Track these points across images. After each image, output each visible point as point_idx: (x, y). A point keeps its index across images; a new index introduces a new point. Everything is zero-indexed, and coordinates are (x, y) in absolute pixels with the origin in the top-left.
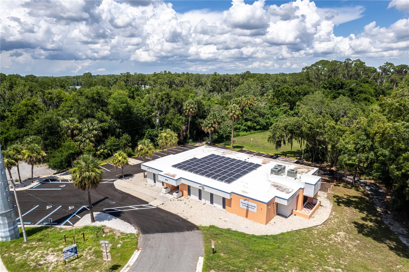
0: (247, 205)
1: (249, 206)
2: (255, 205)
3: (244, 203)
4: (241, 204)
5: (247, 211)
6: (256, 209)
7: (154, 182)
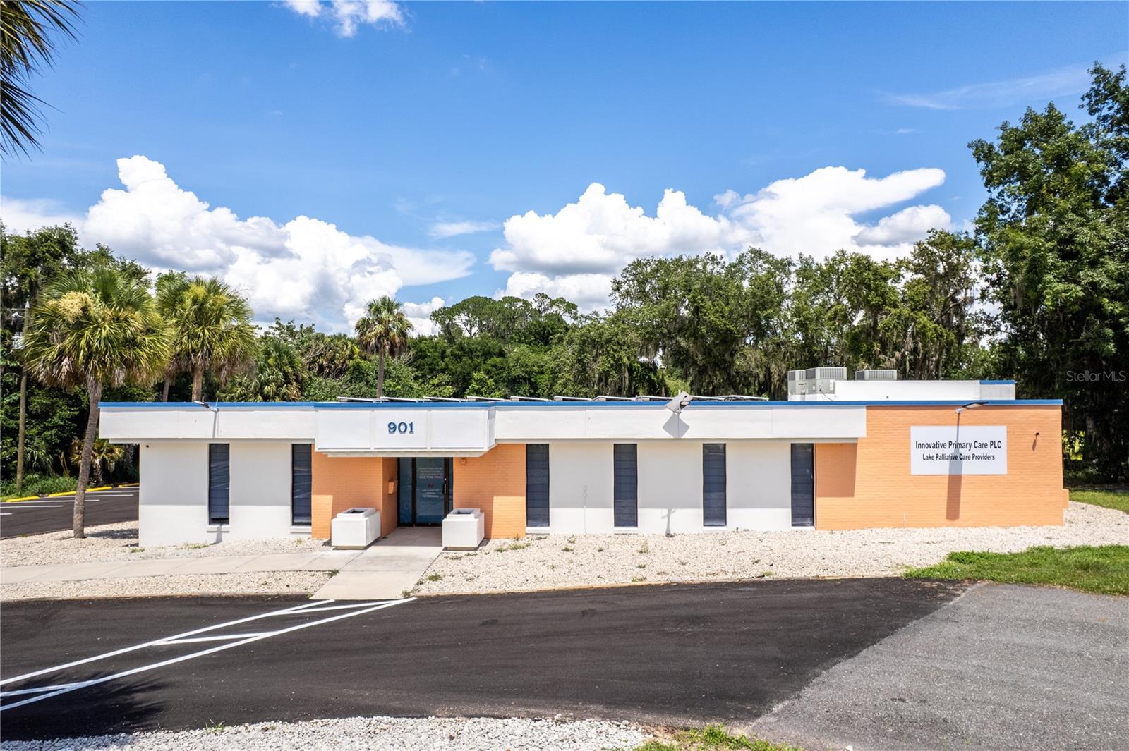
0: (950, 451)
1: (964, 452)
2: (999, 433)
3: (936, 445)
4: (917, 454)
5: (955, 481)
6: (1001, 455)
7: (213, 521)
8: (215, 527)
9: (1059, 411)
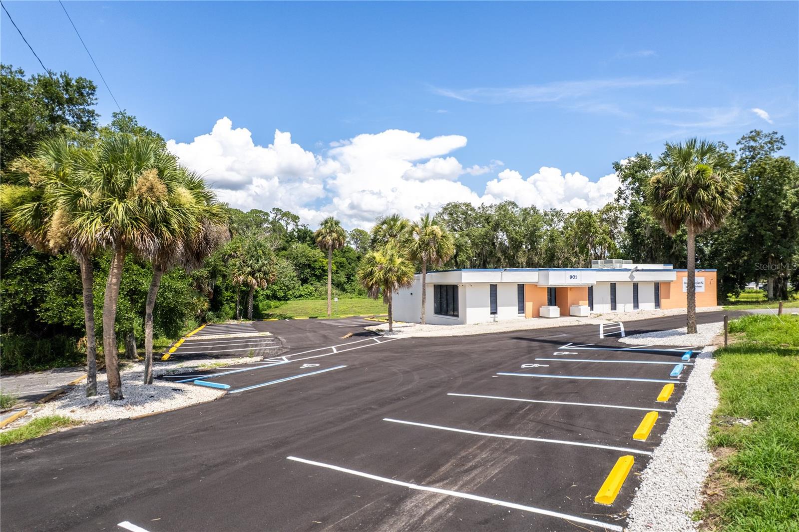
6: (703, 285)
7: (492, 313)
8: (493, 315)
9: (716, 273)
